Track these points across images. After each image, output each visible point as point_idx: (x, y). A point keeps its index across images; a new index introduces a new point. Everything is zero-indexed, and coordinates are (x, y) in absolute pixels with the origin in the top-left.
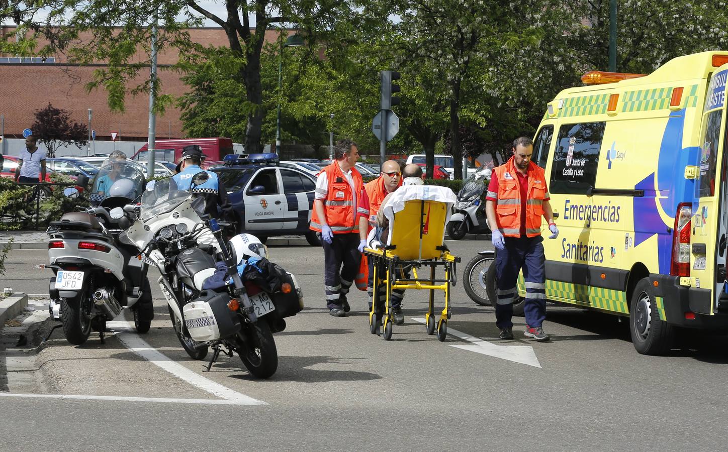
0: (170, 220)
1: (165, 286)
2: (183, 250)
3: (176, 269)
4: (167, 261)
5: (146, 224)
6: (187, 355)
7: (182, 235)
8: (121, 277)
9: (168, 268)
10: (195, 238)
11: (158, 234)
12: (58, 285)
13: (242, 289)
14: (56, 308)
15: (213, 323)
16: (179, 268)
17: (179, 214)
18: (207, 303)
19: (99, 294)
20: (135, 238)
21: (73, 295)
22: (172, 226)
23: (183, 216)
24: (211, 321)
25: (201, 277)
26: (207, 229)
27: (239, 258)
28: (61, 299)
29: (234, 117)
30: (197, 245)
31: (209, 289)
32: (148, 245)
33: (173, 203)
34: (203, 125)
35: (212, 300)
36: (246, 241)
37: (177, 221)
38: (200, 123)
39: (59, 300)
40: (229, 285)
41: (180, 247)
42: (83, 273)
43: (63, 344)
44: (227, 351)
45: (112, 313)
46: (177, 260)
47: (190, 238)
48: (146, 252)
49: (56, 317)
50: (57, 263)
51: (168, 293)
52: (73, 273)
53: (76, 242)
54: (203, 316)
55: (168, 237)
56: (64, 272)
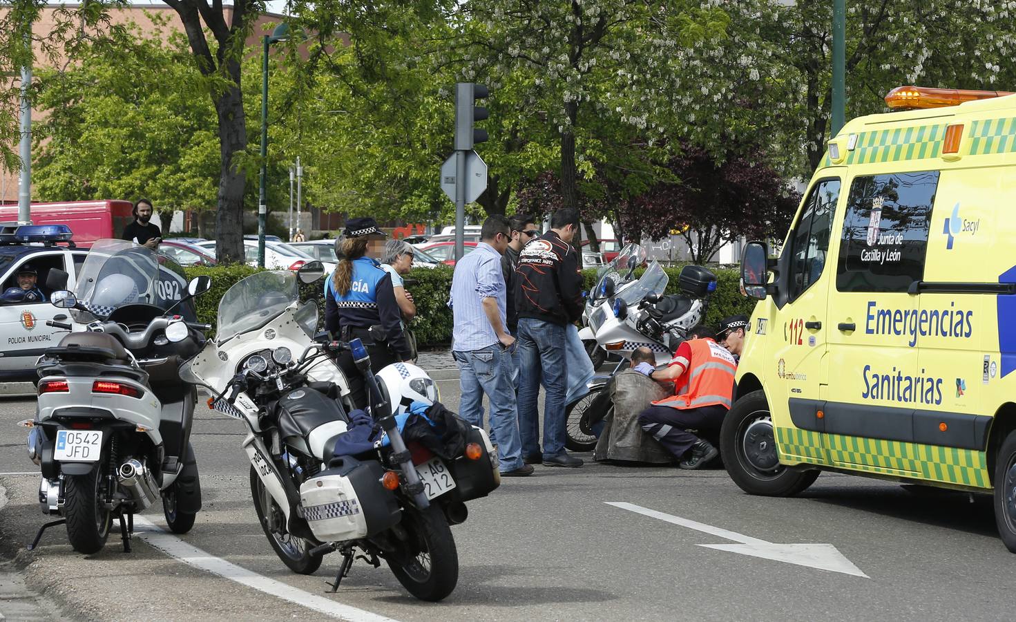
0: (259, 342)
1: (258, 451)
2: (286, 391)
3: (278, 424)
4: (262, 410)
5: (222, 348)
6: (284, 567)
7: (283, 367)
8: (158, 438)
9: (263, 422)
10: (303, 372)
11: (240, 368)
12: (60, 455)
13: (405, 453)
14: (53, 492)
15: (357, 510)
16: (284, 422)
17: (276, 332)
18: (346, 478)
19: (128, 468)
21: (86, 470)
22: (268, 352)
23: (281, 336)
24: (353, 507)
25: (321, 437)
26: (324, 357)
27: (395, 403)
28: (61, 477)
30: (308, 383)
31: (346, 454)
32: (230, 384)
33: (265, 314)
35: (351, 475)
36: (405, 374)
37: (274, 344)
39: (58, 480)
40: (380, 448)
41: (281, 387)
42: (100, 433)
43: (61, 553)
44: (369, 557)
45: (146, 502)
46: (278, 408)
47: (296, 371)
48: (227, 396)
49: (52, 507)
50: (55, 417)
51: (262, 463)
52: (84, 433)
53: (89, 381)
54: (339, 499)
55: (260, 370)
56: (69, 432)
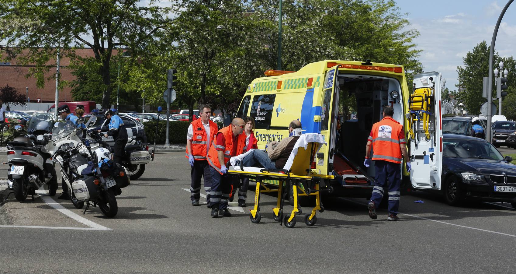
0: (66, 141)
1: (64, 173)
2: (72, 155)
3: (69, 165)
4: (64, 161)
5: (54, 143)
6: (74, 206)
7: (72, 148)
8: (42, 169)
9: (64, 164)
10: (78, 150)
11: (60, 148)
12: (12, 173)
13: (101, 174)
14: (11, 183)
15: (87, 191)
16: (70, 164)
17: (70, 138)
18: (84, 181)
19: (31, 177)
20: (49, 150)
21: (19, 177)
22: (67, 144)
23: (72, 139)
24: (86, 190)
25: (81, 169)
26: (84, 145)
27: (99, 159)
28: (13, 179)
29: (96, 91)
30: (79, 153)
31: (85, 174)
32: (55, 153)
33: (67, 133)
34: (82, 95)
35: (85, 180)
36: (102, 151)
37: (69, 142)
38: (80, 94)
39: (12, 180)
40: (94, 172)
41: (70, 154)
42: (24, 167)
43: (14, 201)
44: (93, 204)
45: (38, 186)
46: (69, 160)
47: (76, 149)
48: (54, 156)
49: (11, 188)
50: (11, 162)
51: (65, 176)
52: (19, 166)
53: (21, 152)
54: (82, 187)
55: (65, 149)
56: (15, 166)
